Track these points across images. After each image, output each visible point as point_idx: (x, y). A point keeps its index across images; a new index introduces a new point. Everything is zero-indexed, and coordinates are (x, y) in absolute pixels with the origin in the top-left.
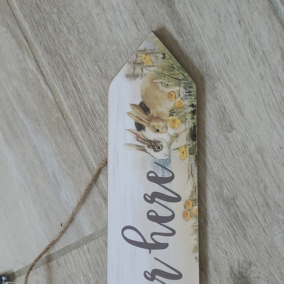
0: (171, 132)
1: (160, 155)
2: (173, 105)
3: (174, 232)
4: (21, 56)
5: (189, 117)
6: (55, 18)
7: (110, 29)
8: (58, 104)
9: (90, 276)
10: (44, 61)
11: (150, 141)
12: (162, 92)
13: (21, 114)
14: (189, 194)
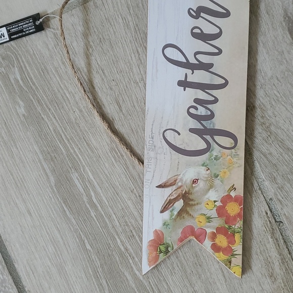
9: (130, 19)
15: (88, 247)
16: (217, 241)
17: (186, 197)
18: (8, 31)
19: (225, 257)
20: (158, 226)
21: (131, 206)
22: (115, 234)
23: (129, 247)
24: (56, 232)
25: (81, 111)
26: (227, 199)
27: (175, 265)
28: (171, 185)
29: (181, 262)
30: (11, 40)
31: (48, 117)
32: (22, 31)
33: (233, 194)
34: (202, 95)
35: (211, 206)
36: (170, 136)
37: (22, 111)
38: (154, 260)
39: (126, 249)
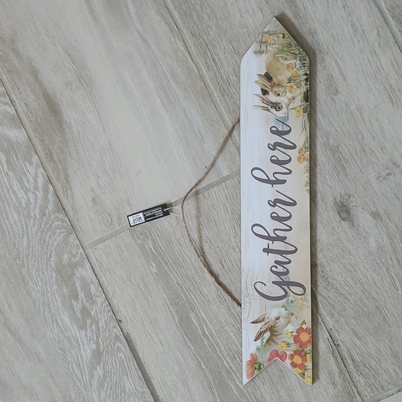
0: (289, 95)
1: (280, 114)
2: (290, 74)
3: (291, 172)
4: (172, 40)
5: (303, 83)
6: (199, 8)
7: (241, 16)
8: (202, 77)
9: (228, 205)
10: (190, 42)
11: (273, 103)
12: (283, 64)
13: (173, 85)
14: (303, 143)
15: (204, 366)
16: (294, 360)
17: (272, 329)
18: (144, 215)
19: (301, 371)
20: (253, 350)
21: (233, 337)
22: (222, 357)
23: (233, 366)
24: (181, 356)
25: (195, 269)
26: (300, 330)
27: (265, 378)
28: (261, 321)
29: (270, 377)
30: (146, 221)
31: (173, 274)
32: (154, 215)
33: (304, 327)
34: (280, 258)
35: (289, 335)
36: (259, 286)
37: (154, 270)
38: (251, 375)
39: (231, 367)
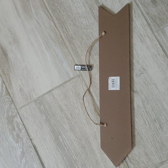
4: (49, 22)
6: (59, 8)
7: (76, 9)
8: (61, 36)
9: (73, 90)
10: (56, 22)
13: (50, 40)
15: (65, 159)
21: (77, 146)
22: (72, 155)
23: (77, 159)
24: (55, 154)
25: (61, 117)
27: (90, 164)
29: (93, 164)
31: (52, 120)
37: (44, 118)
39: (76, 159)
